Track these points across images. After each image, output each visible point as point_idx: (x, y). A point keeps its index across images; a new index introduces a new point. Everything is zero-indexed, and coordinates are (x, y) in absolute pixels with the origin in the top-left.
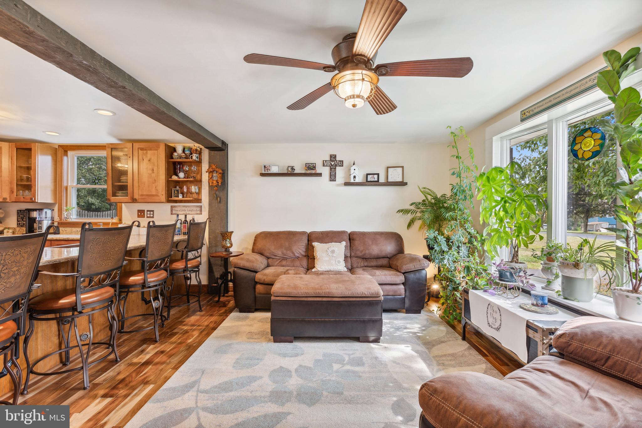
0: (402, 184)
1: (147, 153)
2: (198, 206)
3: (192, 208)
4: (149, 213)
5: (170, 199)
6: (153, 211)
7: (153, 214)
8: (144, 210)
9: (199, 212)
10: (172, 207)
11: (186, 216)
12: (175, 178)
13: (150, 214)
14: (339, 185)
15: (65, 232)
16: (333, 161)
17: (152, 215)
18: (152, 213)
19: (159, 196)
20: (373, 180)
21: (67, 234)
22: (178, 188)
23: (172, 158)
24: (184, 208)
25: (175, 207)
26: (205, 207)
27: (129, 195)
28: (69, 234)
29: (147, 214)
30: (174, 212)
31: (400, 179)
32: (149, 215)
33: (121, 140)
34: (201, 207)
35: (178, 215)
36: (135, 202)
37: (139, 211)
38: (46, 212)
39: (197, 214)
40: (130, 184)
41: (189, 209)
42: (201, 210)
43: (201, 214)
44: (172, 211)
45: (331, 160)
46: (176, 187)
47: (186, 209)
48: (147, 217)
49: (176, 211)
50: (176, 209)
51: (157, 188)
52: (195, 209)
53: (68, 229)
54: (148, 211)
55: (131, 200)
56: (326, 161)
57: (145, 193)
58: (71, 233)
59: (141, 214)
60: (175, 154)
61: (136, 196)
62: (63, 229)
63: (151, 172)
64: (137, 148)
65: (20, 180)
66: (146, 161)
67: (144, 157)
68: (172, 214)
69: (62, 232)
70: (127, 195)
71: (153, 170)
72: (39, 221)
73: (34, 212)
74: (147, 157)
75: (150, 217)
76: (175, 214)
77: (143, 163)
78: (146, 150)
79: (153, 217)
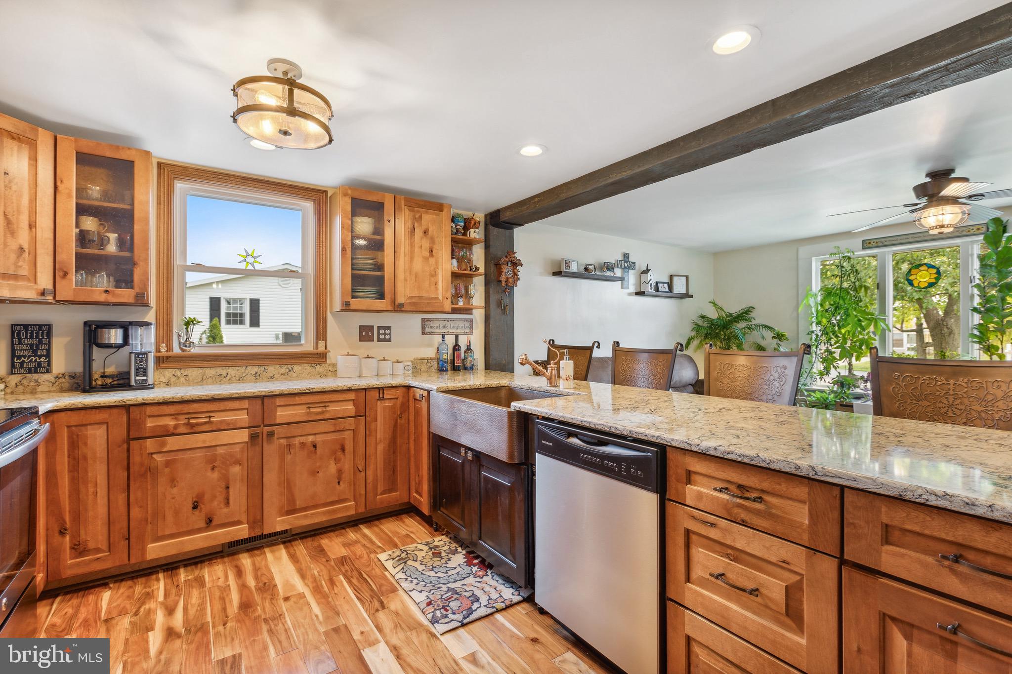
0: (687, 296)
1: (421, 217)
2: (466, 320)
3: (458, 323)
4: (382, 331)
6: (389, 328)
7: (390, 334)
8: (372, 327)
9: (468, 330)
10: (423, 320)
11: (457, 337)
13: (385, 334)
14: (630, 294)
16: (626, 262)
17: (387, 337)
18: (387, 332)
19: (441, 301)
20: (664, 290)
24: (444, 323)
25: (429, 320)
26: (476, 321)
27: (386, 297)
28: (197, 384)
29: (379, 334)
30: (427, 330)
31: (684, 291)
32: (382, 337)
34: (471, 321)
35: (443, 337)
37: (362, 328)
39: (465, 333)
40: (387, 273)
41: (453, 324)
42: (471, 327)
43: (471, 333)
44: (423, 328)
45: (624, 260)
47: (448, 324)
48: (379, 340)
49: (430, 327)
50: (431, 324)
52: (462, 324)
53: (194, 373)
54: (379, 328)
55: (392, 306)
56: (620, 261)
58: (202, 381)
59: (367, 334)
61: (401, 299)
62: (178, 373)
63: (427, 254)
64: (403, 206)
65: (83, 238)
66: (419, 233)
67: (416, 225)
68: (423, 333)
69: (173, 379)
70: (381, 296)
71: (432, 251)
72: (138, 354)
73: (113, 331)
74: (420, 225)
75: (385, 340)
76: (430, 334)
77: (414, 235)
78: (418, 212)
79: (389, 340)
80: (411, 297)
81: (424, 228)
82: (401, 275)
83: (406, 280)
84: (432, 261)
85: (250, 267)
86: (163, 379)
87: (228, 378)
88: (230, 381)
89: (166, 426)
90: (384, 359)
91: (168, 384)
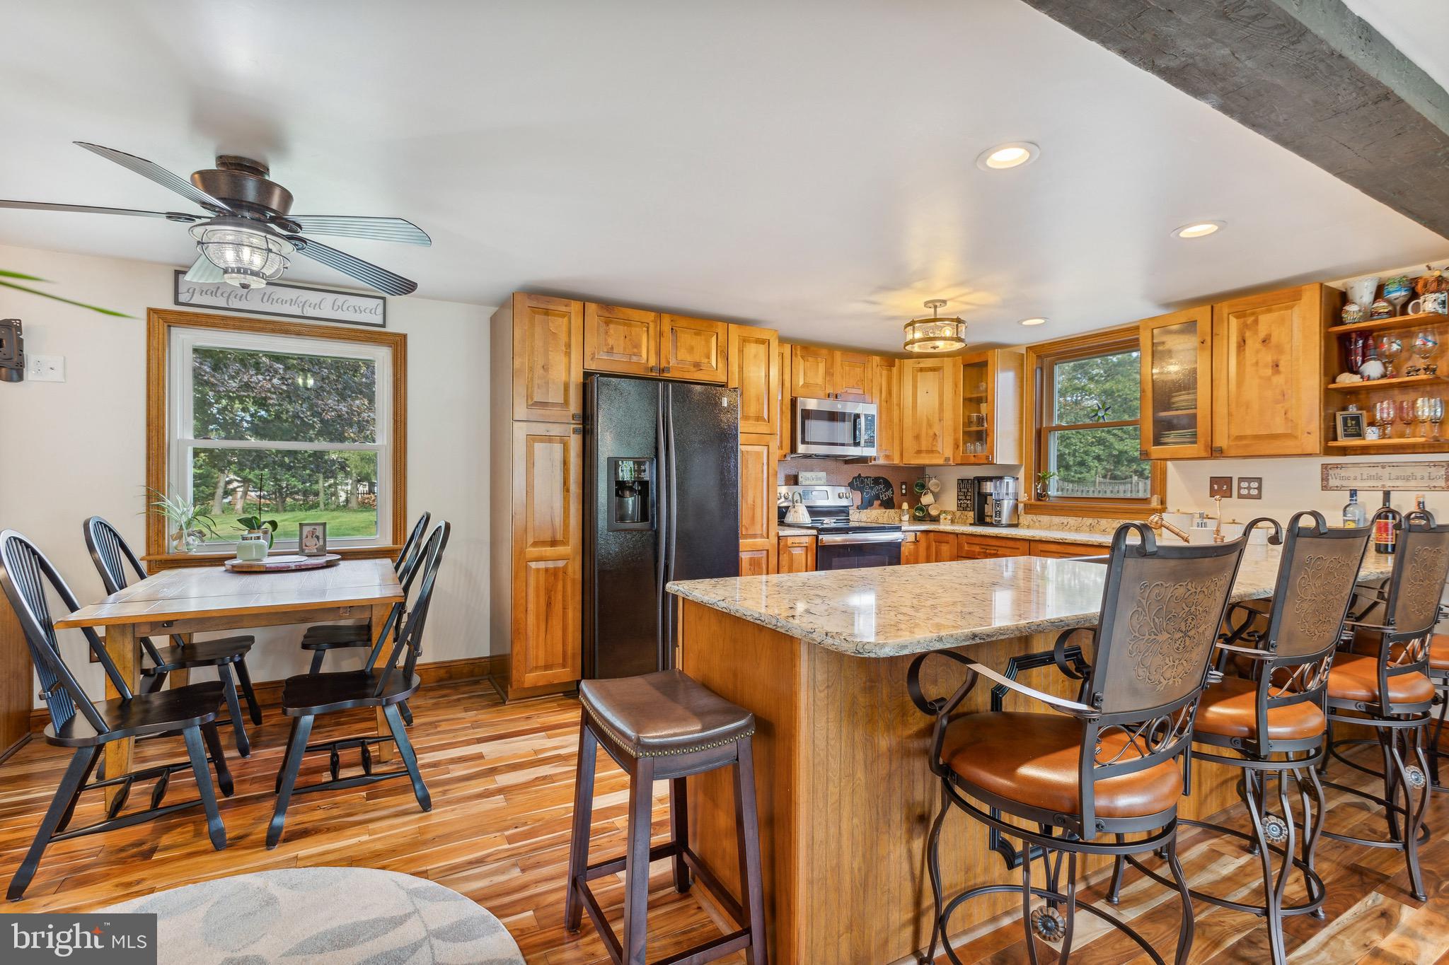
1: (1256, 322)
2: (1436, 464)
4: (1244, 484)
5: (1331, 444)
6: (1259, 480)
7: (1259, 489)
8: (1231, 478)
9: (1440, 483)
10: (1325, 467)
11: (1387, 495)
12: (1347, 380)
13: (1249, 488)
15: (1037, 524)
17: (1255, 492)
18: (1255, 485)
19: (1296, 437)
21: (1041, 528)
22: (1353, 409)
23: (1342, 323)
24: (1375, 471)
25: (1337, 466)
27: (1202, 440)
28: (1046, 529)
29: (1239, 488)
30: (1332, 482)
32: (1244, 492)
33: (1167, 305)
35: (1353, 493)
36: (1216, 458)
37: (1214, 480)
38: (1008, 483)
39: (1433, 489)
40: (1202, 411)
44: (1325, 479)
46: (1345, 409)
47: (1385, 472)
48: (1240, 497)
49: (1342, 478)
50: (1343, 473)
51: (1289, 415)
52: (1422, 472)
54: (1241, 480)
55: (1206, 451)
57: (1249, 432)
58: (1049, 527)
59: (1220, 488)
60: (1352, 309)
61: (1221, 441)
62: (1035, 518)
63: (1269, 372)
64: (1225, 315)
65: (968, 422)
66: (1253, 344)
67: (1248, 334)
68: (1325, 488)
69: (1032, 523)
70: (1194, 439)
71: (1277, 366)
72: (996, 501)
73: (988, 483)
74: (1256, 332)
75: (1249, 497)
76: (1338, 488)
77: (1244, 350)
78: (1253, 314)
79: (1259, 497)
80: (1239, 438)
81: (1262, 335)
82: (1221, 409)
83: (1230, 414)
84: (1279, 380)
85: (1101, 421)
86: (1025, 523)
87: (1068, 527)
88: (1070, 530)
89: (974, 552)
90: (1234, 522)
91: (1028, 527)
